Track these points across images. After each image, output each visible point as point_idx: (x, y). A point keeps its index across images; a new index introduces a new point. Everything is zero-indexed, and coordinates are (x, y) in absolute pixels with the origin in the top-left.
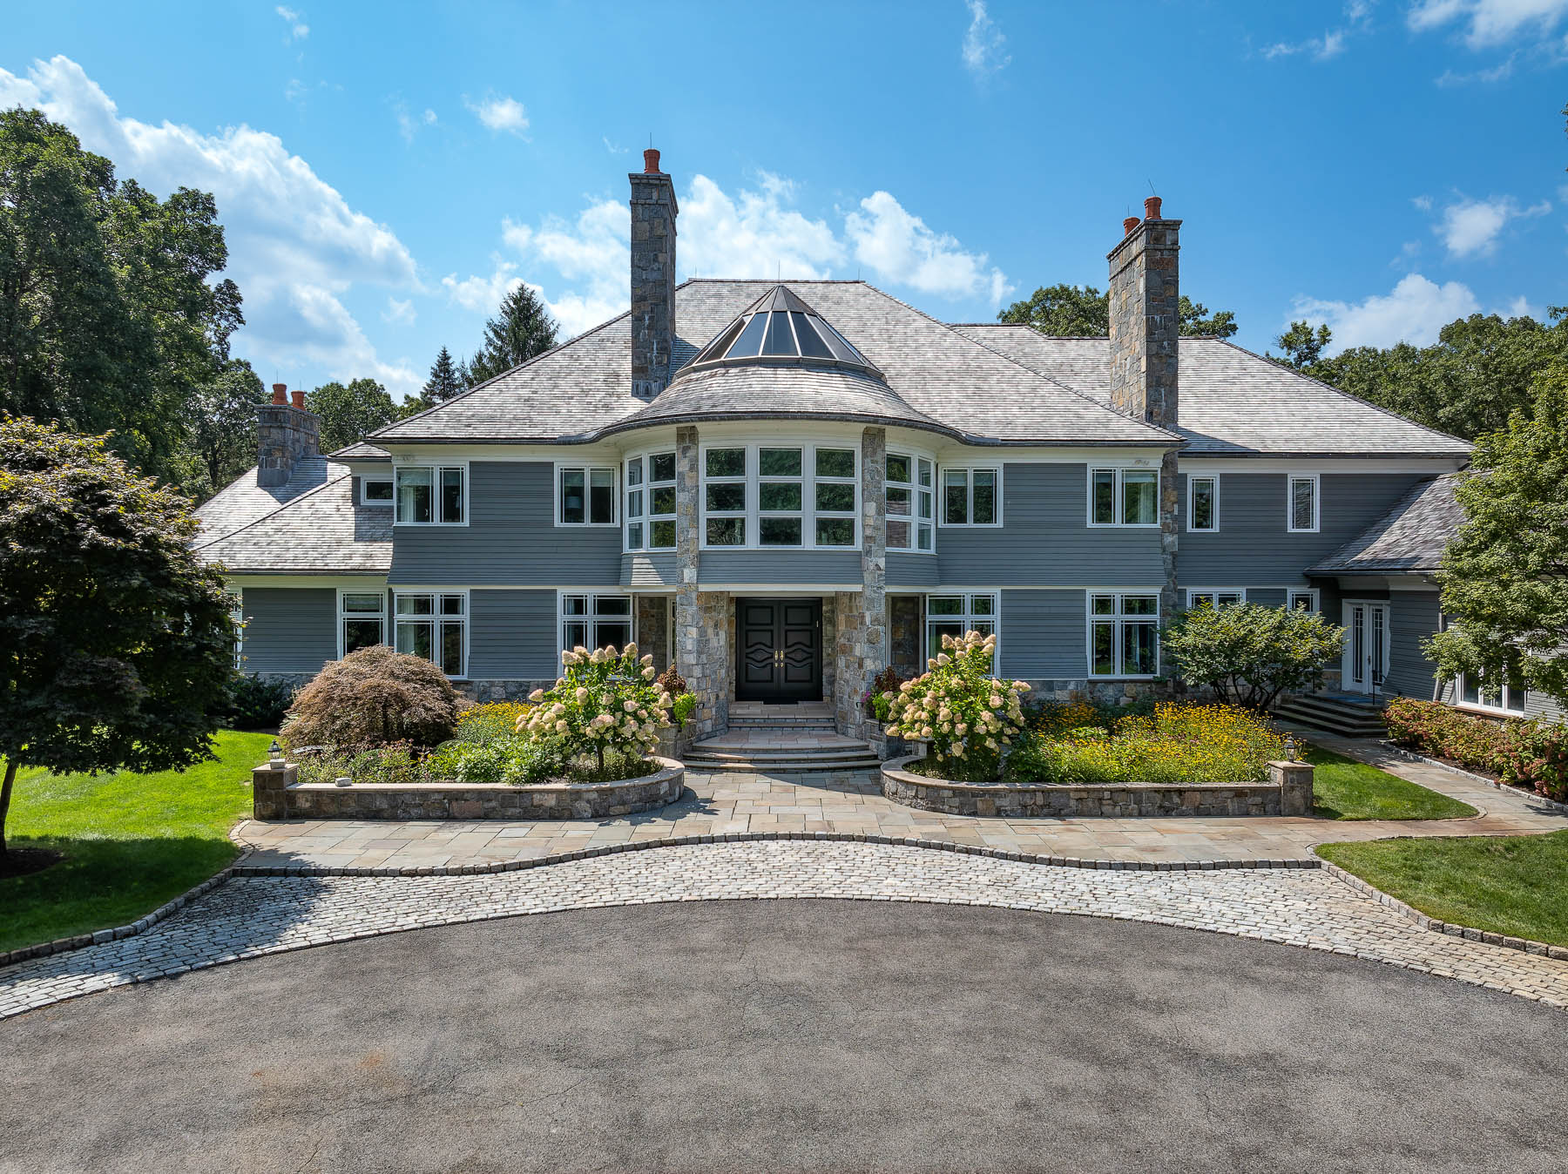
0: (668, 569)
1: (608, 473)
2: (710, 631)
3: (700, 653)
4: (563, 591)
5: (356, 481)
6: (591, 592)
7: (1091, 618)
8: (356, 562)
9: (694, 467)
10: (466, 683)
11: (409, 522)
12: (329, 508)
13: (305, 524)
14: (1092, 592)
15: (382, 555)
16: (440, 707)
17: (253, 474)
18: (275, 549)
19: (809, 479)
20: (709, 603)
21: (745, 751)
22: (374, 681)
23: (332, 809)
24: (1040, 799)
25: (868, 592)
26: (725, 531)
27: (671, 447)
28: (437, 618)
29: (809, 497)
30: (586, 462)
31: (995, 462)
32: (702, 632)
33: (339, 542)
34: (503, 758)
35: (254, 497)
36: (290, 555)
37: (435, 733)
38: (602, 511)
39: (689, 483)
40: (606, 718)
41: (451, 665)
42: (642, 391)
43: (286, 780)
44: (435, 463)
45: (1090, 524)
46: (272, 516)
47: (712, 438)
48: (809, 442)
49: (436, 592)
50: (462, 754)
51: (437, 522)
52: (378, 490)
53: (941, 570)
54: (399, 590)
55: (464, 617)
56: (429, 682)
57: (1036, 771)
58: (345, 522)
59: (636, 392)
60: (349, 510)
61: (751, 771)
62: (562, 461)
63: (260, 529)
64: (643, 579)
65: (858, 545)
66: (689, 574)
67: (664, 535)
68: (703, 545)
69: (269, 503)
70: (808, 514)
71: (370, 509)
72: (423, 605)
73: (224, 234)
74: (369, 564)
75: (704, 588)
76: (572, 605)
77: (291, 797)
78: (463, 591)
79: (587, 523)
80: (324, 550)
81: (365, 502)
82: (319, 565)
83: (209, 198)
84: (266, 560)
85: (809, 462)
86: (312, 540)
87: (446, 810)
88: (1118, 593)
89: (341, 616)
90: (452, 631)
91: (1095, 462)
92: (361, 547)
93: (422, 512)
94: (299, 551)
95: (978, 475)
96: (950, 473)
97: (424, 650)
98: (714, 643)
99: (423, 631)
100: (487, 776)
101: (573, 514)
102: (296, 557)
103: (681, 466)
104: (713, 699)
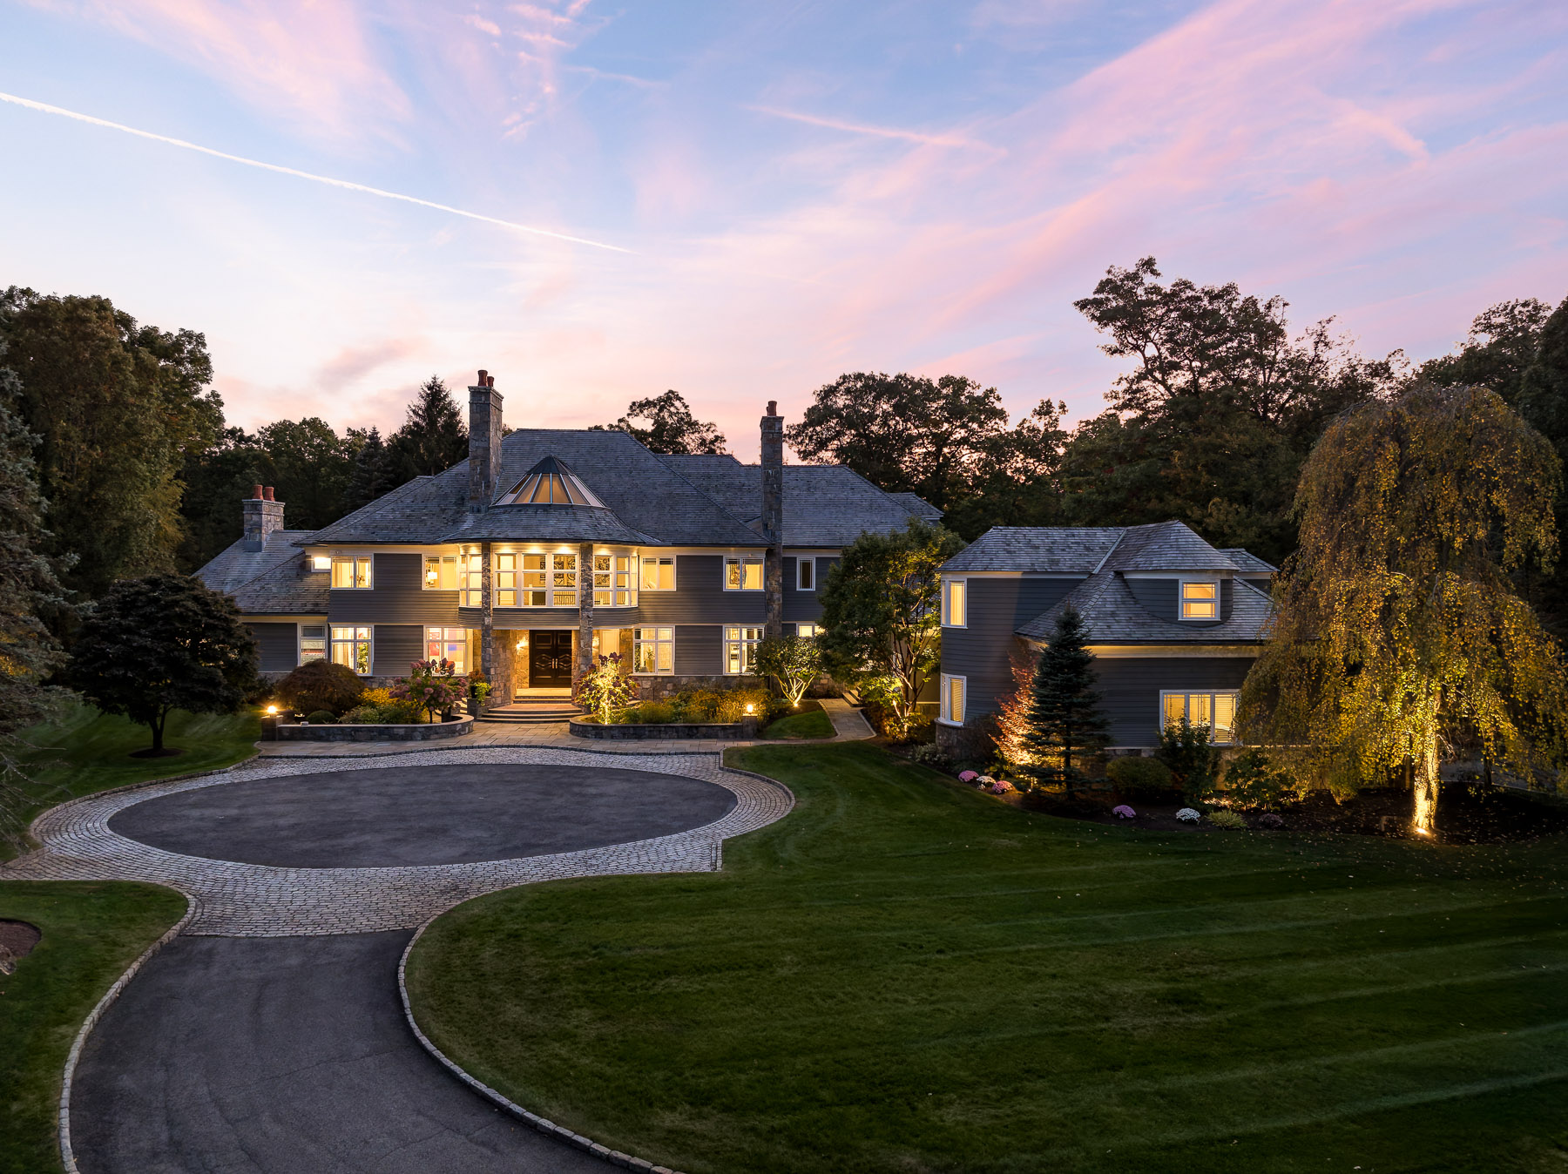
2: (500, 650)
3: (494, 662)
4: (427, 627)
7: (726, 641)
8: (309, 608)
9: (490, 564)
10: (371, 678)
11: (339, 586)
12: (292, 573)
13: (279, 584)
14: (726, 627)
15: (323, 604)
18: (262, 600)
19: (550, 571)
20: (500, 635)
22: (320, 677)
23: (299, 736)
25: (582, 630)
29: (550, 579)
31: (672, 555)
32: (495, 651)
33: (299, 596)
35: (241, 560)
36: (270, 604)
39: (488, 572)
42: (476, 510)
43: (278, 723)
44: (354, 554)
45: (725, 589)
46: (258, 579)
48: (549, 552)
54: (333, 624)
55: (371, 642)
59: (472, 511)
62: (427, 554)
63: (250, 586)
65: (577, 605)
66: (487, 620)
68: (495, 605)
70: (549, 589)
73: (211, 359)
74: (315, 610)
75: (496, 628)
77: (279, 731)
78: (371, 626)
79: (441, 588)
80: (290, 601)
82: (286, 611)
83: (201, 336)
84: (256, 606)
85: (550, 562)
86: (282, 595)
88: (742, 627)
89: (300, 639)
91: (727, 555)
92: (312, 599)
94: (276, 601)
96: (647, 560)
98: (502, 656)
102: (274, 606)
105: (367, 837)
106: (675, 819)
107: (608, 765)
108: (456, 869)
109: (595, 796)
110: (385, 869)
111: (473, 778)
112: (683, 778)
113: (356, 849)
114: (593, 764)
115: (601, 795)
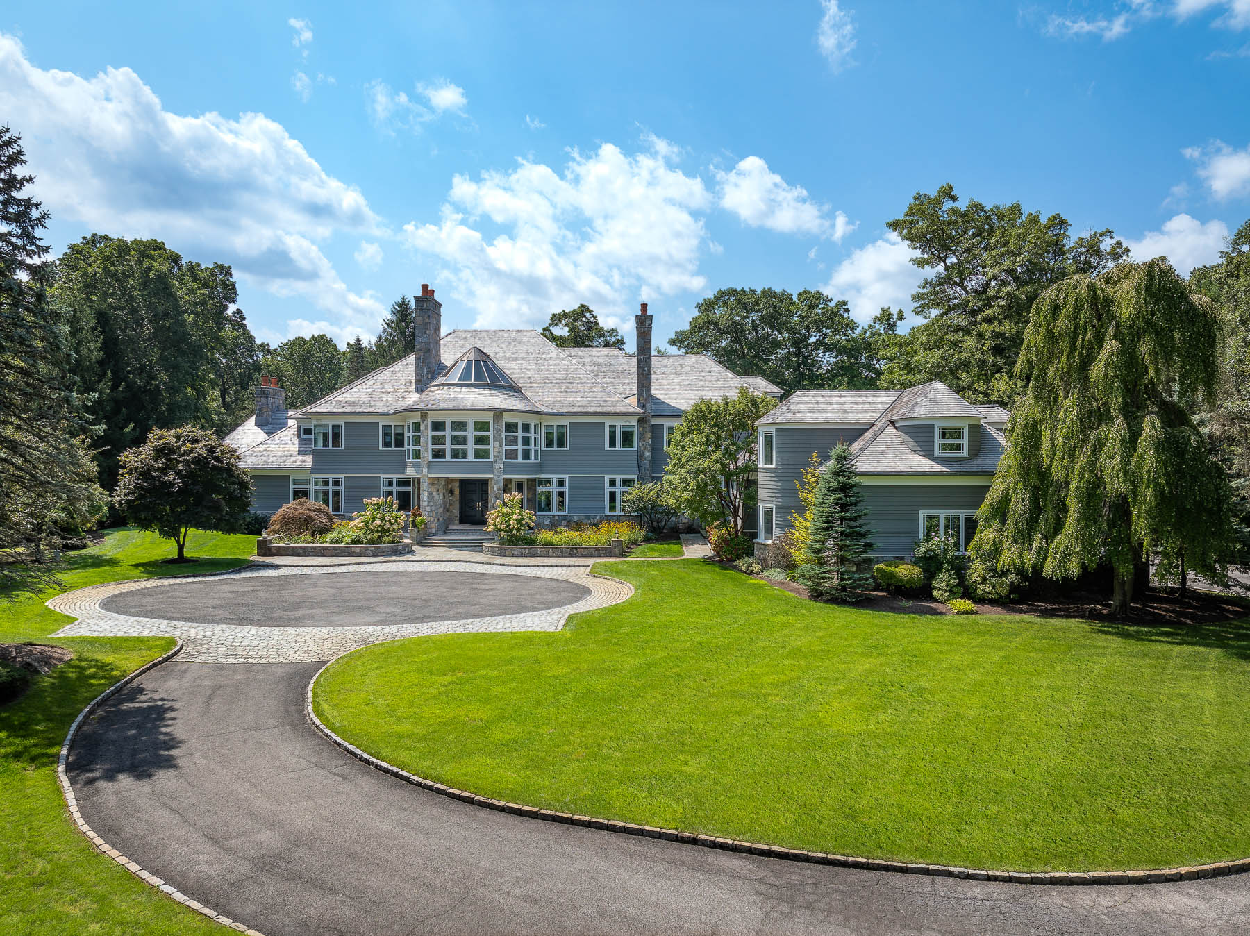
0: (417, 467)
1: (402, 427)
2: (435, 493)
3: (429, 502)
4: (383, 477)
5: (299, 427)
6: (395, 477)
7: (607, 488)
8: (298, 464)
9: (427, 428)
10: (343, 515)
11: (320, 447)
12: (287, 439)
13: (277, 447)
14: (607, 477)
15: (308, 461)
16: (326, 521)
17: (253, 419)
18: (264, 459)
19: (471, 433)
20: (434, 482)
21: (445, 540)
22: (301, 512)
23: (283, 553)
24: (527, 551)
25: (495, 478)
26: (438, 454)
27: (419, 420)
28: (331, 488)
29: (471, 440)
30: (393, 422)
31: (566, 422)
32: (430, 493)
33: (291, 455)
34: (344, 537)
35: (253, 431)
36: (270, 461)
37: (324, 530)
38: (399, 443)
39: (425, 434)
40: (378, 522)
41: (337, 508)
42: (420, 390)
43: (268, 543)
44: (330, 423)
45: (606, 448)
46: (263, 443)
47: (433, 417)
48: (470, 419)
49: (331, 477)
50: (329, 536)
51: (331, 447)
52: (308, 431)
53: (540, 468)
54: (315, 476)
55: (342, 488)
56: (323, 512)
57: (532, 542)
58: (294, 447)
59: (417, 391)
60: (296, 441)
61: (444, 546)
62: (383, 422)
63: (257, 449)
64: (410, 472)
65: (492, 459)
66: (425, 470)
67: (417, 454)
68: (430, 458)
69: (261, 435)
70: (471, 447)
71: (305, 440)
72: (325, 482)
74: (303, 465)
75: (430, 476)
76: (387, 483)
77: (269, 549)
78: (342, 477)
79: (393, 448)
80: (285, 459)
81: (303, 436)
82: (282, 465)
83: (229, 269)
84: (259, 462)
85: (471, 426)
86: (279, 454)
87: (322, 552)
88: (619, 478)
89: (292, 487)
90: (337, 494)
91: (608, 422)
92: (300, 457)
93: (325, 444)
94: (274, 459)
95: (559, 427)
96: (547, 427)
97: (325, 502)
98: (437, 497)
99: (325, 493)
100: (337, 542)
101: (388, 444)
102: (273, 462)
103: (422, 427)
104: (436, 520)
105: (314, 611)
106: (542, 603)
107: (504, 572)
108: (370, 629)
109: (488, 590)
110: (319, 628)
111: (401, 579)
112: (557, 580)
113: (303, 618)
114: (493, 572)
115: (492, 589)
